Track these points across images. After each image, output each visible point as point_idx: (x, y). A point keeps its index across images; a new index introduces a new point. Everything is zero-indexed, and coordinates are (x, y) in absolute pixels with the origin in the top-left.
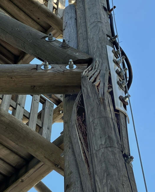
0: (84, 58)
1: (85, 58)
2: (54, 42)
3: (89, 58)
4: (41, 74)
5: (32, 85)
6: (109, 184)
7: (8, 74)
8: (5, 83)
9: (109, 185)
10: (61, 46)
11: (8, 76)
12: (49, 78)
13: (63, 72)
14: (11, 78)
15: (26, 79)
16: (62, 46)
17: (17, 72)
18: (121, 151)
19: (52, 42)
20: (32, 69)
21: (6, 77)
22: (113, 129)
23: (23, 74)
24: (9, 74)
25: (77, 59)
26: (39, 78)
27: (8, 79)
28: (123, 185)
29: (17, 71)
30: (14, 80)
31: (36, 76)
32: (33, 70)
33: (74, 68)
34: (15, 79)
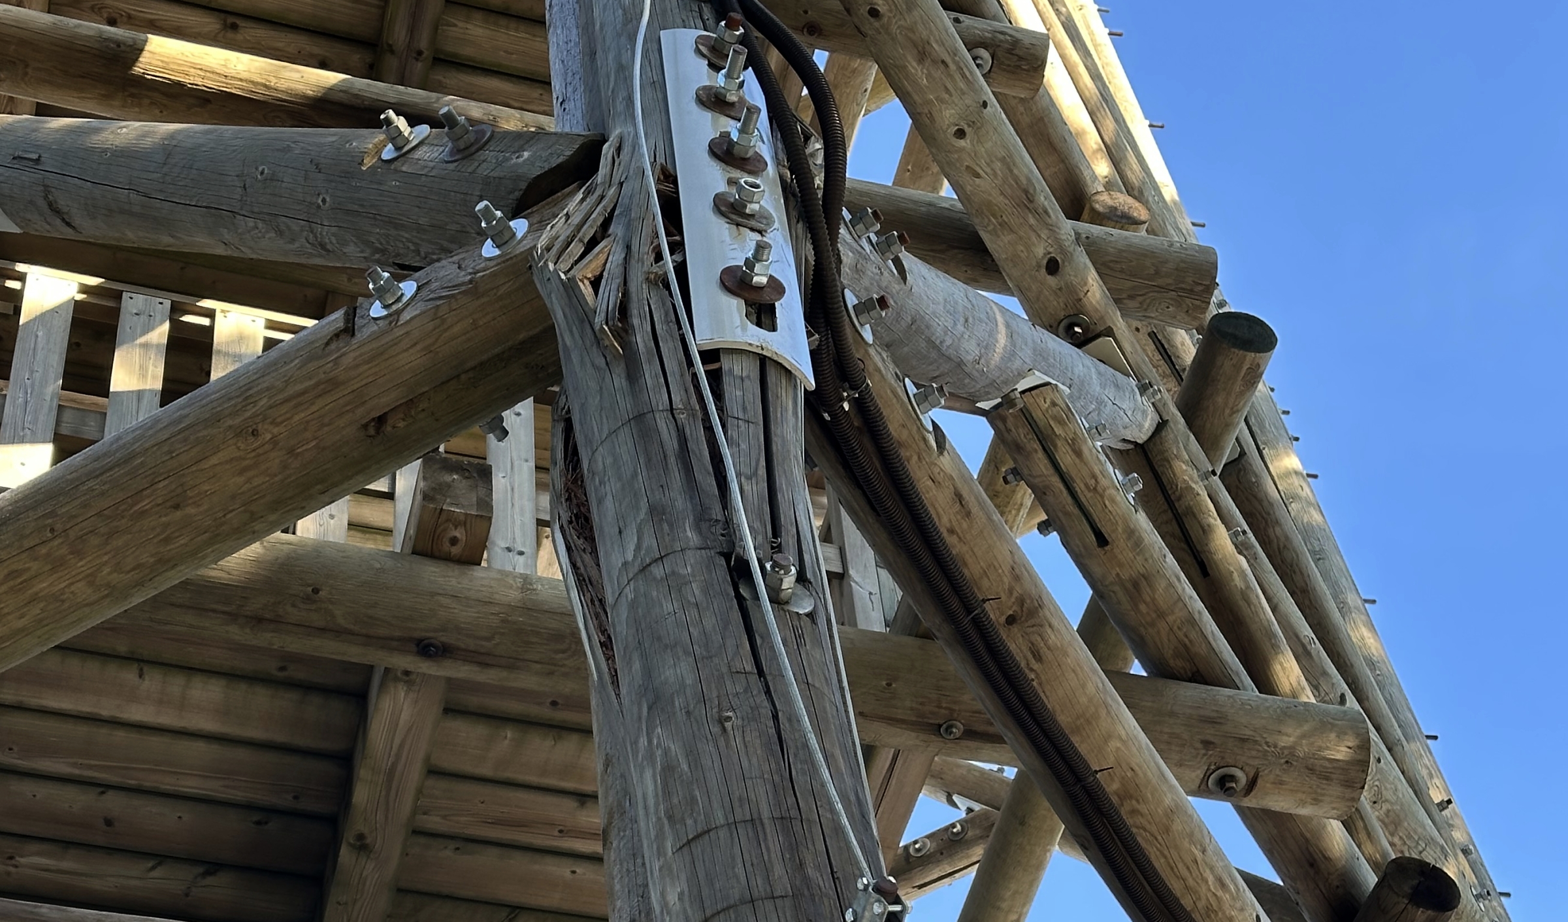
0: (555, 161)
1: (561, 159)
2: (418, 154)
3: (582, 146)
4: (375, 345)
5: (364, 421)
6: (659, 744)
7: (230, 422)
8: (242, 472)
9: (659, 752)
10: (452, 153)
11: (239, 433)
12: (419, 347)
13: (471, 281)
14: (255, 433)
15: (320, 403)
16: (459, 151)
17: (268, 389)
18: (721, 554)
19: (410, 156)
20: (327, 344)
21: (231, 442)
22: (672, 460)
23: (299, 387)
24: (238, 420)
25: (523, 186)
26: (373, 370)
27: (242, 446)
28: (722, 721)
29: (265, 385)
30: (268, 436)
31: (357, 366)
32: (333, 346)
33: (519, 235)
34: (276, 431)
